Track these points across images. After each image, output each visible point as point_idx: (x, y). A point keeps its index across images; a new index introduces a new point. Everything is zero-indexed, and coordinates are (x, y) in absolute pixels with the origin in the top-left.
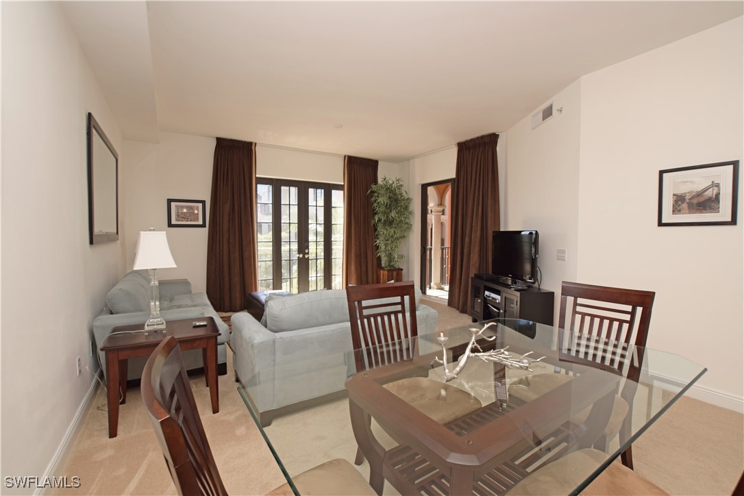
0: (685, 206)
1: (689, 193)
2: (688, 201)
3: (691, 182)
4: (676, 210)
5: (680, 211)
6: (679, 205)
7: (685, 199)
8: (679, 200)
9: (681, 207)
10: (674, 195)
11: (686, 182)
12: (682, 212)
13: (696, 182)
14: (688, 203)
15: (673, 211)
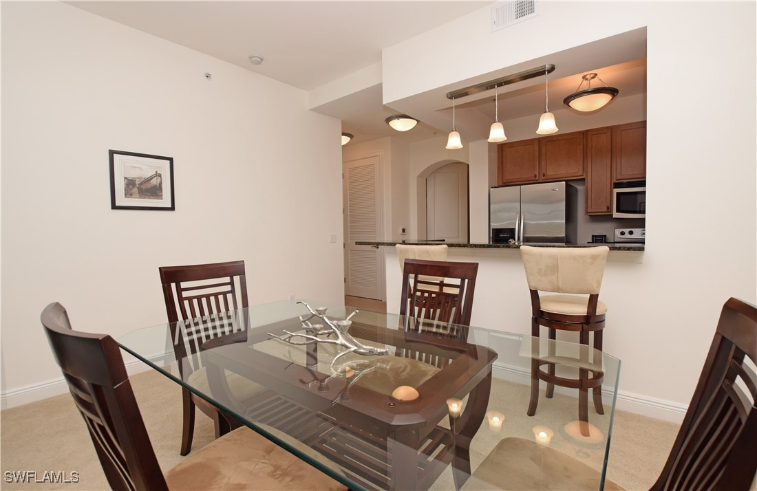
0: (135, 190)
1: (138, 178)
2: (138, 186)
3: (139, 168)
4: (128, 194)
5: (131, 194)
6: (130, 189)
7: (136, 184)
8: (130, 183)
9: (132, 191)
10: (125, 178)
11: (135, 167)
12: (133, 196)
13: (143, 169)
14: (138, 188)
15: (126, 195)
